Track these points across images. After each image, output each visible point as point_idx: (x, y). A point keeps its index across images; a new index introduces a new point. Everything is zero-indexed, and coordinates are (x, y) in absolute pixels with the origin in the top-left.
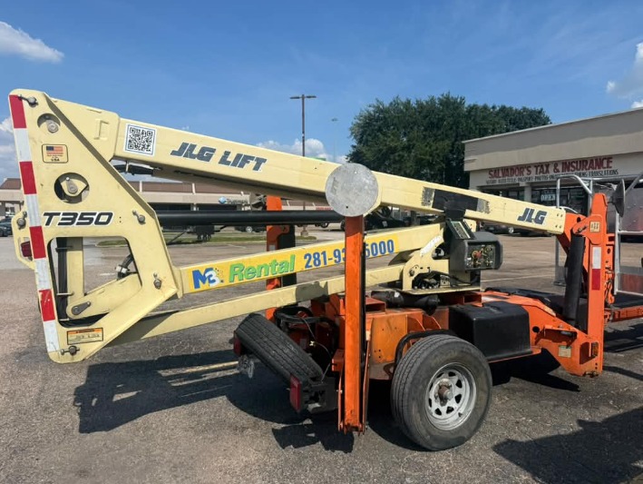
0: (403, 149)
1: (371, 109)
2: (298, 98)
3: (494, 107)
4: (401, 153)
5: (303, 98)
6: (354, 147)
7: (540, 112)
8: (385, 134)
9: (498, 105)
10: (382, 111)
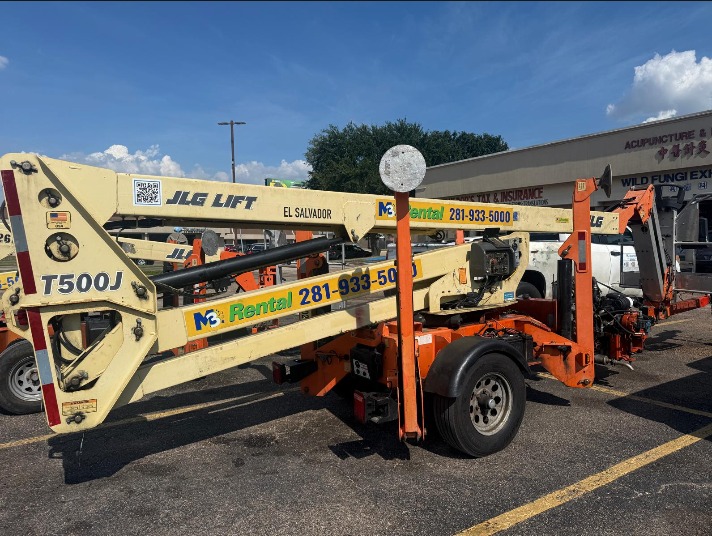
0: (356, 176)
1: (326, 134)
2: (226, 124)
3: (455, 134)
4: (353, 181)
5: (232, 124)
6: (310, 173)
7: (498, 139)
8: (337, 161)
9: (459, 132)
10: (336, 137)
